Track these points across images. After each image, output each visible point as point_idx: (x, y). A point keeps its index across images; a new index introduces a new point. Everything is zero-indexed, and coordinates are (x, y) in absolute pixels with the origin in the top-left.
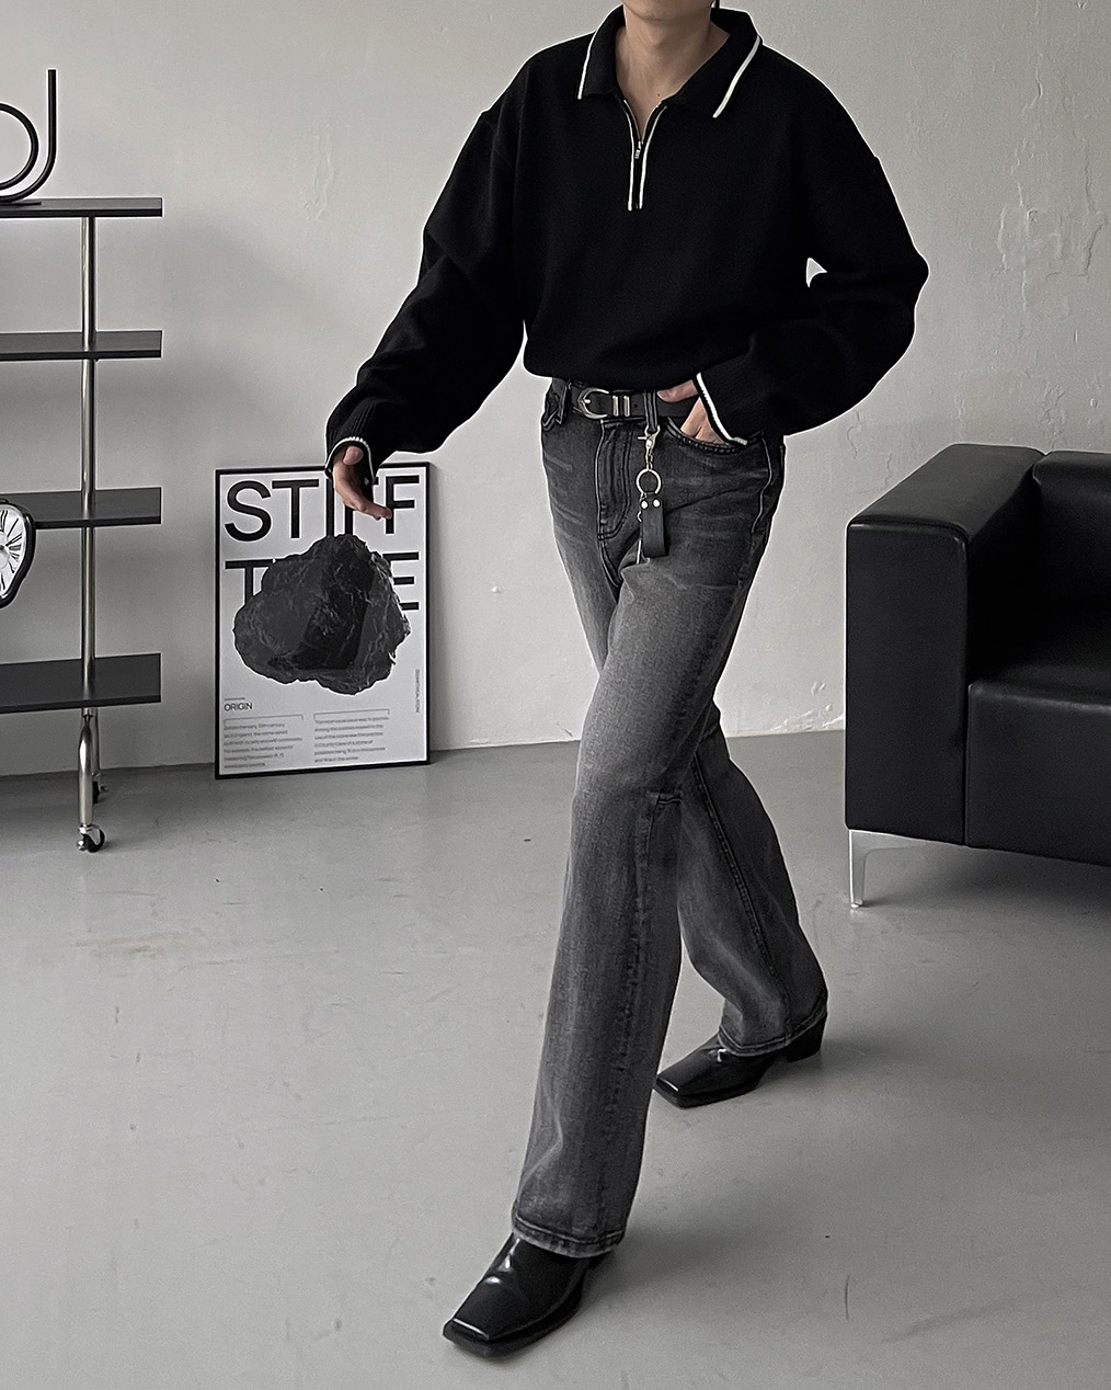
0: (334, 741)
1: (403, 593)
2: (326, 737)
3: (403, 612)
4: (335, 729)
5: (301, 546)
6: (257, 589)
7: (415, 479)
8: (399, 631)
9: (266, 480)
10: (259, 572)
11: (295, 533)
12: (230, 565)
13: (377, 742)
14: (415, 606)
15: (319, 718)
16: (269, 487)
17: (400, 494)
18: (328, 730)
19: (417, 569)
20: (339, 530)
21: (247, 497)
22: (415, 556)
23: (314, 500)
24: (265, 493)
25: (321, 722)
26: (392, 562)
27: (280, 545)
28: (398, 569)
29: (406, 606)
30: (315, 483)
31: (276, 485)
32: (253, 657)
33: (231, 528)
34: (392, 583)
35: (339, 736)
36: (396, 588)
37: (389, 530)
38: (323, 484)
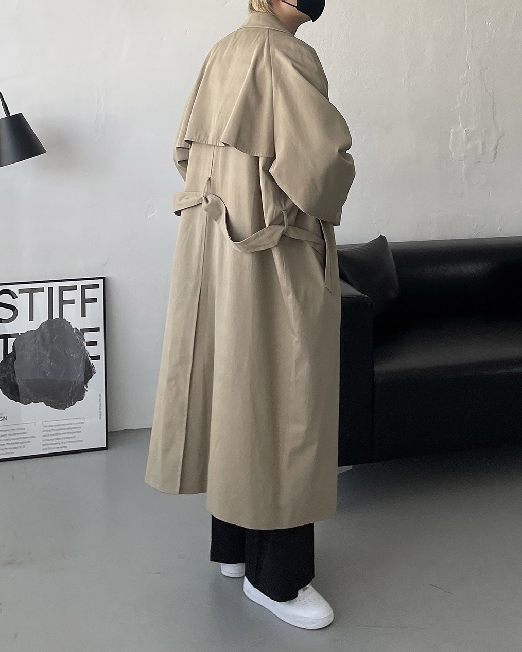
0: (52, 437)
1: (92, 351)
2: (49, 435)
3: (92, 362)
4: (54, 430)
5: (34, 325)
6: (10, 350)
7: (97, 286)
8: (89, 372)
9: (15, 289)
11: (31, 319)
13: (78, 437)
14: (98, 358)
15: (45, 424)
16: (16, 292)
17: (89, 294)
18: (50, 431)
19: (99, 336)
20: (56, 316)
21: (5, 298)
22: (97, 329)
23: (41, 299)
24: (14, 296)
25: (46, 427)
26: (85, 334)
28: (88, 337)
29: (93, 358)
30: (42, 290)
31: (20, 291)
32: (8, 390)
34: (85, 345)
35: (56, 434)
36: (88, 348)
37: (84, 315)
38: (46, 290)
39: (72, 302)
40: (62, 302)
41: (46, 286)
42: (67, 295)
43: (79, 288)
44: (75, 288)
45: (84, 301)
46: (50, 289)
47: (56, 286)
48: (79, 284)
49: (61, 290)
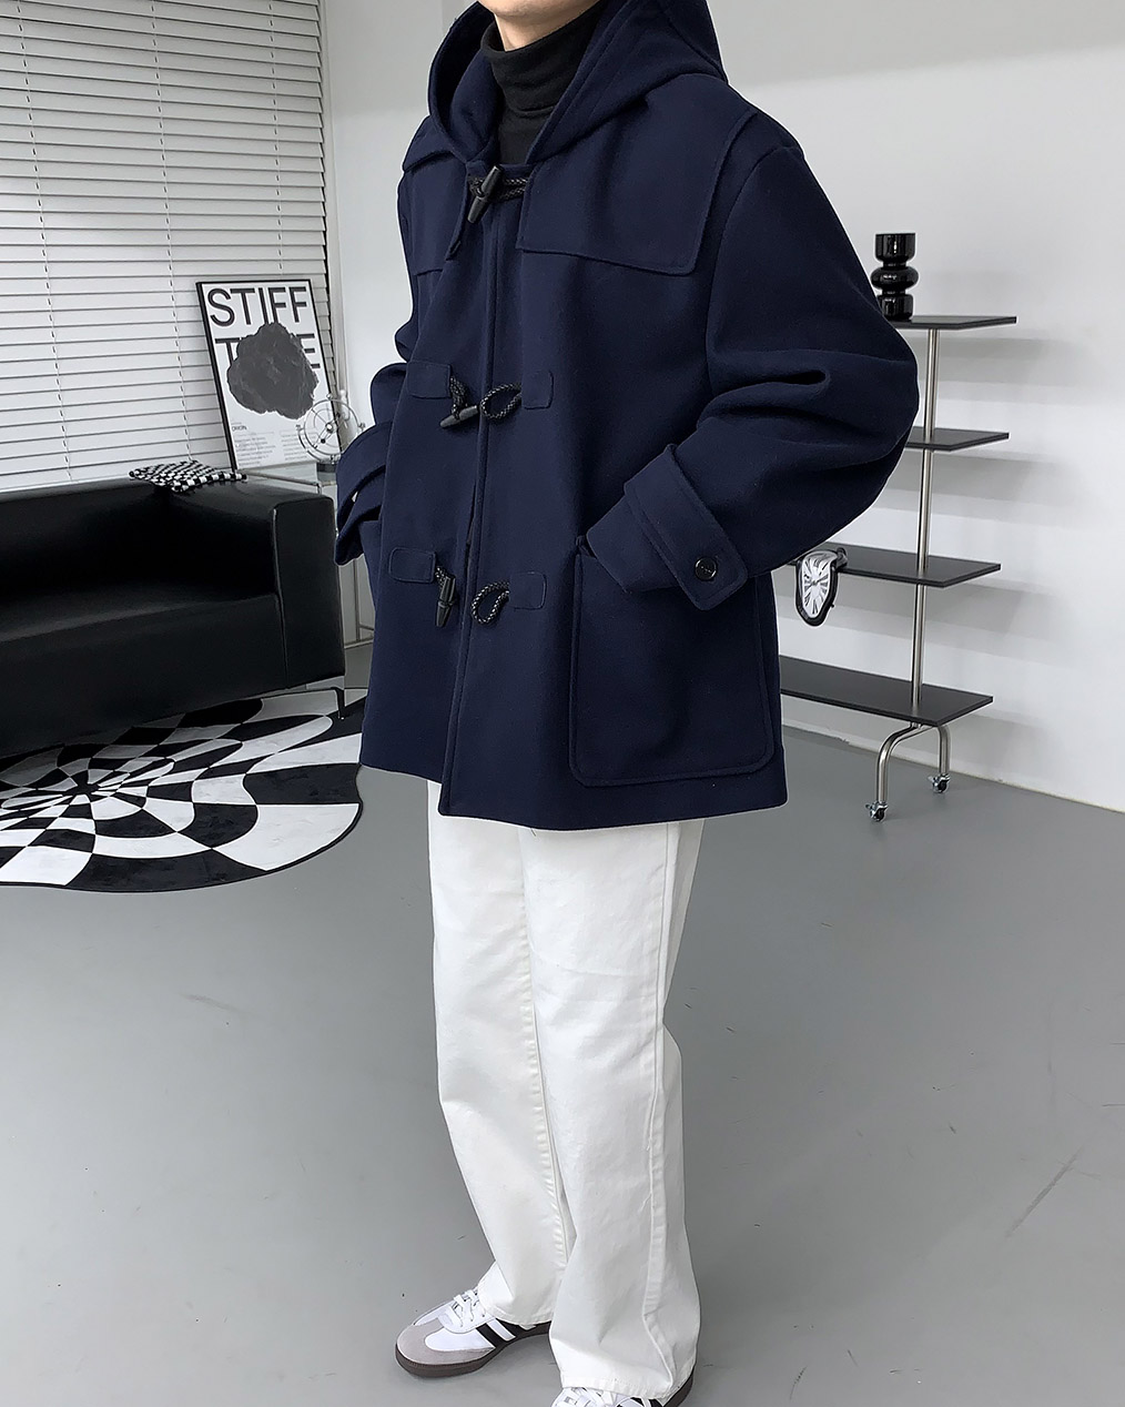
1: (312, 358)
3: (312, 370)
5: (253, 330)
6: (235, 356)
7: (304, 289)
8: (313, 382)
9: (227, 288)
10: (234, 346)
11: (248, 322)
12: (217, 341)
14: (318, 366)
15: (282, 433)
16: (229, 292)
17: (299, 296)
19: (313, 343)
20: (271, 320)
21: (218, 298)
22: (312, 336)
23: (254, 299)
24: (228, 297)
25: (282, 437)
26: (302, 340)
27: (240, 329)
28: (306, 343)
29: (314, 366)
30: (253, 290)
31: (232, 291)
32: (241, 398)
33: (213, 317)
34: (304, 352)
36: (307, 355)
37: (297, 320)
38: (257, 290)
39: (283, 305)
40: (274, 306)
41: (256, 286)
42: (278, 297)
43: (287, 290)
44: (283, 289)
45: (295, 305)
46: (261, 290)
47: (265, 287)
48: (287, 285)
49: (271, 291)
